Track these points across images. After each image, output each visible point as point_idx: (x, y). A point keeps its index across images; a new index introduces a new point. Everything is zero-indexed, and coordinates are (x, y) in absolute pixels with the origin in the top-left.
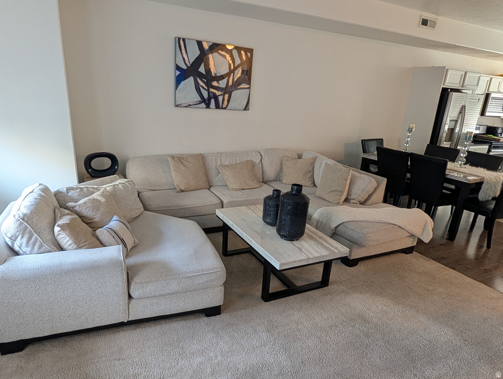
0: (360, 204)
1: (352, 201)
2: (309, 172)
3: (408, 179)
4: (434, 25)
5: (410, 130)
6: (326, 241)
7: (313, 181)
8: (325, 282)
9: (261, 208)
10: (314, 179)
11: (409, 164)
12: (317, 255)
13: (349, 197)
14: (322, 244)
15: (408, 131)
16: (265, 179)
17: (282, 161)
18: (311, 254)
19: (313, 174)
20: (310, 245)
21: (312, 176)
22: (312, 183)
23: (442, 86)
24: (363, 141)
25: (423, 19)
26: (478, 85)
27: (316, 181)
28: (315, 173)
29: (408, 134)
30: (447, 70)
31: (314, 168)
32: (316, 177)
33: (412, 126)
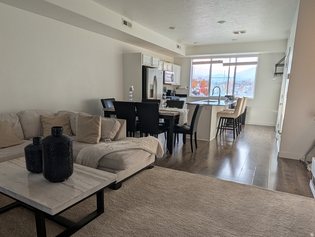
0: (112, 141)
1: (106, 140)
2: (67, 124)
3: (137, 121)
4: (130, 25)
5: (131, 90)
6: (95, 173)
7: (71, 132)
8: (100, 210)
9: (23, 160)
10: (71, 130)
11: (136, 110)
12: (90, 188)
13: (103, 137)
14: (92, 177)
15: (130, 90)
16: (27, 136)
17: (41, 119)
18: (84, 188)
19: (70, 126)
20: (81, 180)
21: (70, 128)
22: (71, 133)
23: (142, 64)
24: (102, 100)
25: (124, 21)
26: (159, 65)
27: (73, 131)
28: (71, 125)
29: (130, 92)
30: (143, 54)
31: (69, 121)
32: (73, 128)
33: (132, 87)
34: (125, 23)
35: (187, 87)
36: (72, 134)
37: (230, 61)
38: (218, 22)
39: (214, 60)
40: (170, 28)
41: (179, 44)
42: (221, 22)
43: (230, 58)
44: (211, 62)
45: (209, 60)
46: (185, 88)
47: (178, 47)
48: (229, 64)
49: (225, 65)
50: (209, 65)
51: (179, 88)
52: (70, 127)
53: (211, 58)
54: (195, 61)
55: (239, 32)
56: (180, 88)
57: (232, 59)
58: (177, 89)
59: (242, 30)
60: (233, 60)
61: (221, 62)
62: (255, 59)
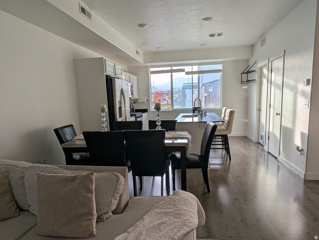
2: (5, 193)
19: (12, 194)
21: (12, 198)
22: (16, 209)
23: (105, 74)
24: (56, 131)
25: (81, 7)
26: (122, 75)
27: (21, 203)
28: (15, 193)
29: (102, 114)
30: (105, 60)
31: (10, 185)
32: (18, 197)
33: (104, 106)
34: (83, 10)
35: (147, 101)
36: (18, 209)
37: (192, 70)
38: (203, 20)
39: (174, 68)
40: (139, 25)
41: (138, 50)
42: (206, 19)
43: (192, 66)
44: (172, 71)
45: (169, 68)
46: (145, 102)
47: (137, 52)
48: (192, 73)
49: (187, 73)
50: (170, 74)
51: (137, 102)
52: (13, 196)
53: (171, 66)
54: (152, 70)
55: (216, 35)
56: (139, 101)
57: (193, 67)
58: (134, 103)
59: (220, 32)
60: (195, 68)
61: (183, 70)
62: (219, 67)
